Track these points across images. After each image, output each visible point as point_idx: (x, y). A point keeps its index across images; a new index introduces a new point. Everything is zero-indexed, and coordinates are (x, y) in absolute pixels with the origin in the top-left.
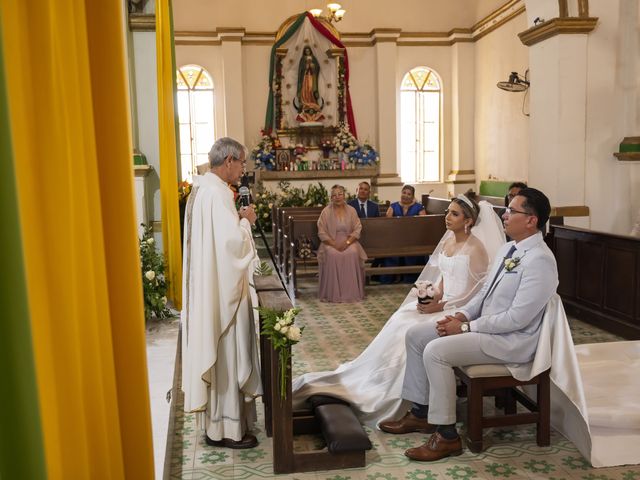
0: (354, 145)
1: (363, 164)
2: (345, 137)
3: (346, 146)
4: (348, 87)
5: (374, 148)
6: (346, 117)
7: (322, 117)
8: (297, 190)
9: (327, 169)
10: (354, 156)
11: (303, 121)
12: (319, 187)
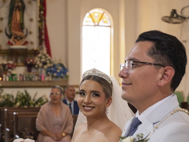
0: (51, 63)
1: (57, 77)
2: (43, 57)
3: (45, 63)
4: (45, 21)
5: (65, 65)
6: (44, 43)
7: (26, 43)
8: (8, 95)
9: (31, 80)
10: (51, 71)
11: (12, 44)
12: (25, 94)
